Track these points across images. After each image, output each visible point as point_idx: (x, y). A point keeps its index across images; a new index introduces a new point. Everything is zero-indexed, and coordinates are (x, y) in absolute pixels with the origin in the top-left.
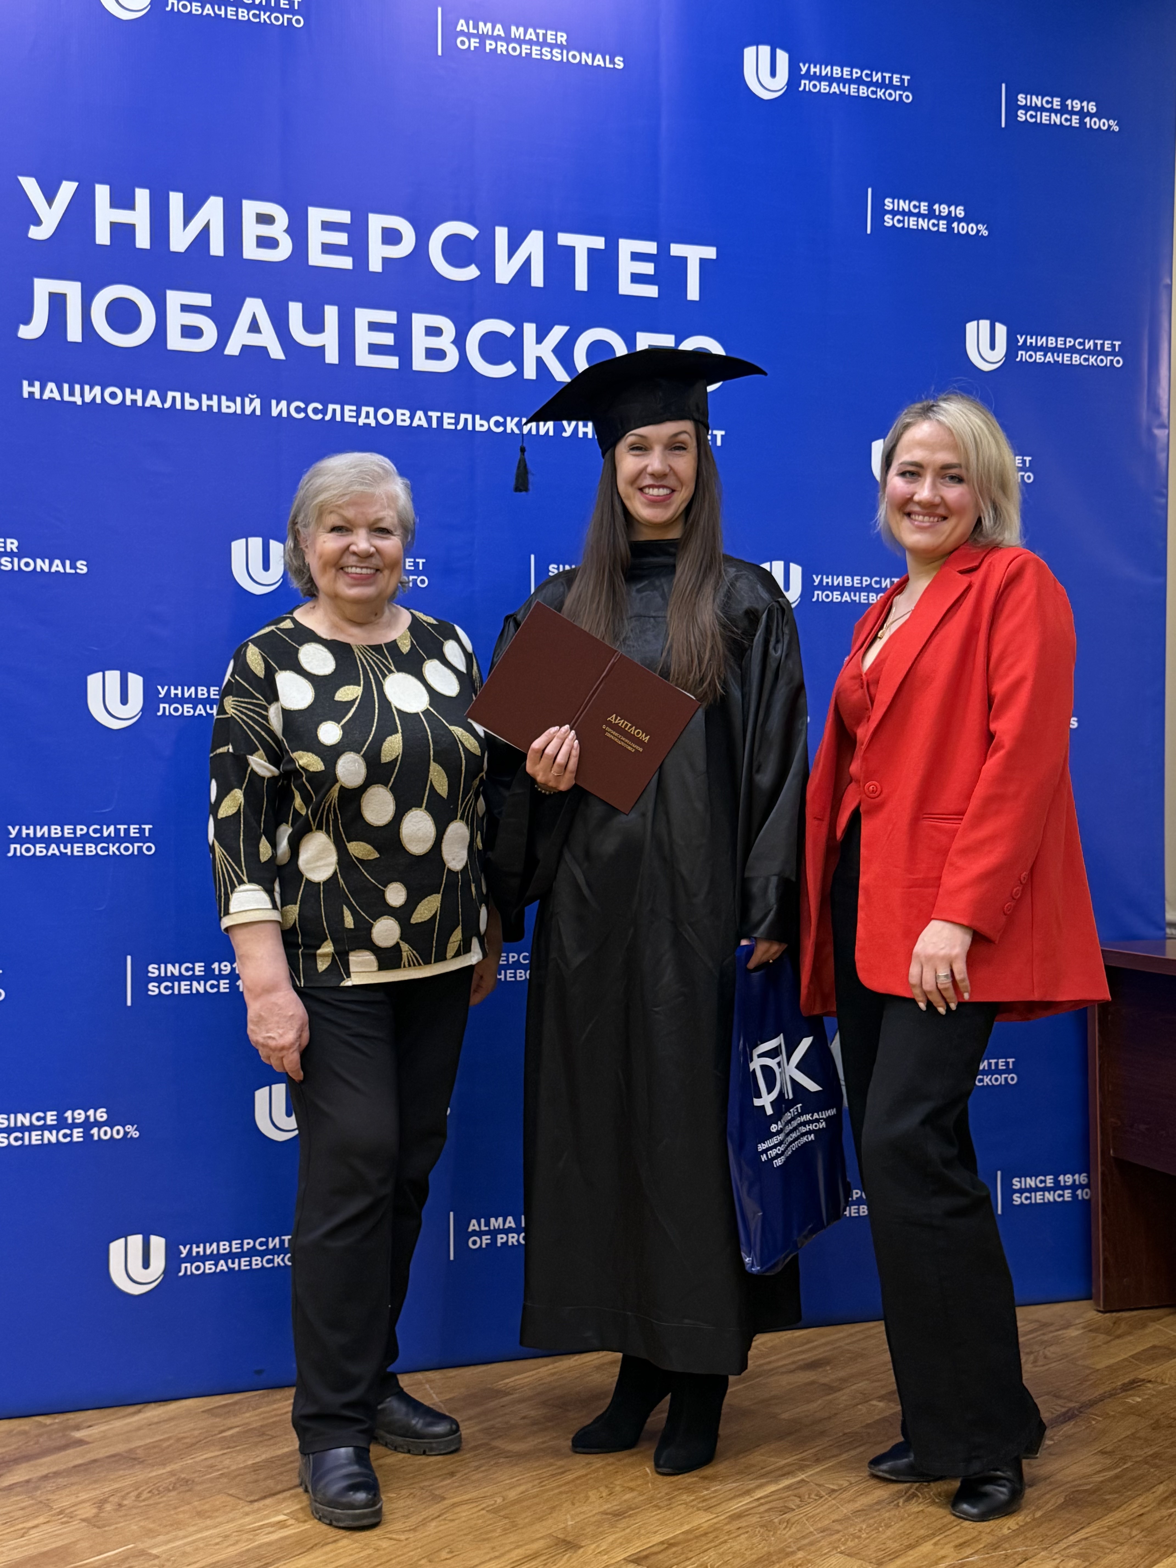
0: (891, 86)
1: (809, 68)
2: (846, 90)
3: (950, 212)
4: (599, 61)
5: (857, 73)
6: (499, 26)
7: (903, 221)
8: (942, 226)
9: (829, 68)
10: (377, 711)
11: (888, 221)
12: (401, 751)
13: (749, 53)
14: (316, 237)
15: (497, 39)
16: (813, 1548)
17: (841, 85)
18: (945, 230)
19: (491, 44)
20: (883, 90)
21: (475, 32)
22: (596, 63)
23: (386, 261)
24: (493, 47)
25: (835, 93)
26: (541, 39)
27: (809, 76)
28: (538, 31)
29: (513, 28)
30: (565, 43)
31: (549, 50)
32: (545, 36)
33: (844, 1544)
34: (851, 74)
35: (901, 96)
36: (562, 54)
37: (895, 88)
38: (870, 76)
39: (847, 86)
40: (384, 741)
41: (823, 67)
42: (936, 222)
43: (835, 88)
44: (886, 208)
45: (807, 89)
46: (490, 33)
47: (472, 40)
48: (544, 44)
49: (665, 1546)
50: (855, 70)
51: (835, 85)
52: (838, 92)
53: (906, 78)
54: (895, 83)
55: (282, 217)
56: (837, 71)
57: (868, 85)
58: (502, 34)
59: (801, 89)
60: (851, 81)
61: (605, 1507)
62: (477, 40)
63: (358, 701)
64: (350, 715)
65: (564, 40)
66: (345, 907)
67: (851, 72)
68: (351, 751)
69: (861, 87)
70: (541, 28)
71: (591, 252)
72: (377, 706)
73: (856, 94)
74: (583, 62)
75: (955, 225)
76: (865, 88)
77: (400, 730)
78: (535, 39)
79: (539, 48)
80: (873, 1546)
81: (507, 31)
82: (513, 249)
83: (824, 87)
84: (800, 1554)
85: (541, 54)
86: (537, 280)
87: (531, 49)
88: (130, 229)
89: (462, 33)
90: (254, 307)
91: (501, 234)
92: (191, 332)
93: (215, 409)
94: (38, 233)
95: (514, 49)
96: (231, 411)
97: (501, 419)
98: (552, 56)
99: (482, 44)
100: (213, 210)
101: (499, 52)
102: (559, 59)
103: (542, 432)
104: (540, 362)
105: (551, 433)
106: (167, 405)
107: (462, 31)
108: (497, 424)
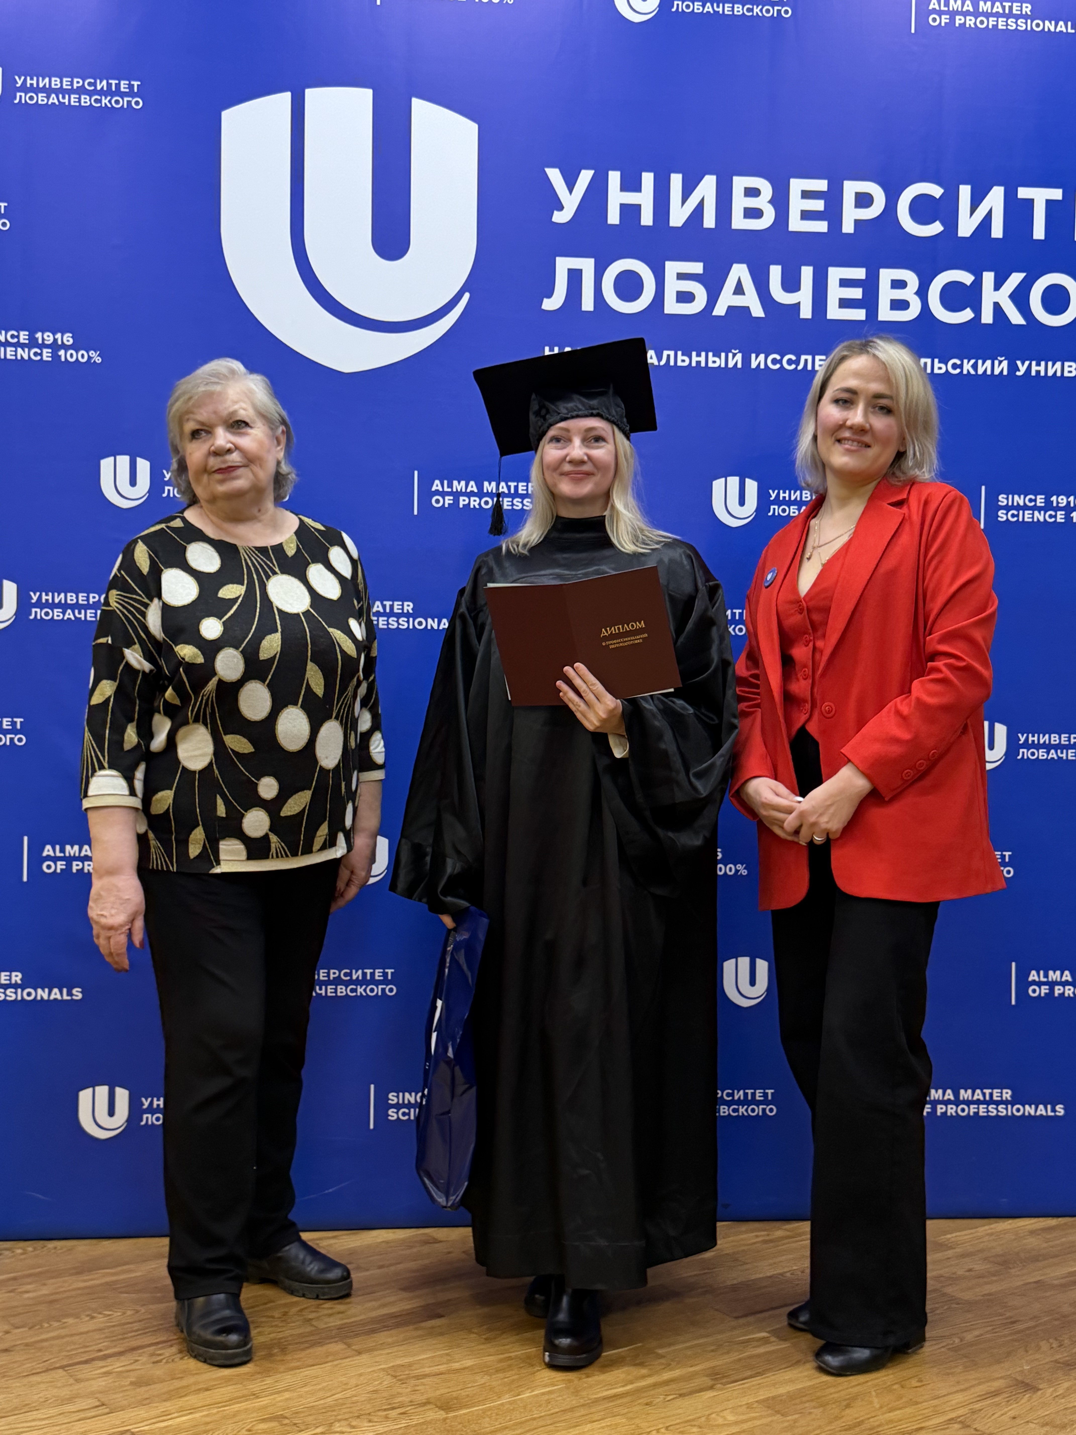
10: (258, 610)
12: (279, 649)
40: (264, 639)
63: (241, 599)
64: (232, 612)
66: (218, 796)
68: (230, 646)
72: (258, 605)
77: (280, 630)
86: (997, 231)
87: (997, 21)
88: (636, 209)
89: (934, 11)
90: (739, 272)
91: (965, 192)
92: (685, 297)
93: (703, 364)
94: (560, 217)
95: (982, 22)
96: (716, 365)
97: (958, 362)
98: (1017, 25)
99: (952, 20)
100: (707, 188)
101: (967, 26)
102: (1024, 28)
103: (997, 372)
104: (997, 307)
105: (1005, 373)
106: (663, 363)
107: (934, 9)
108: (955, 366)
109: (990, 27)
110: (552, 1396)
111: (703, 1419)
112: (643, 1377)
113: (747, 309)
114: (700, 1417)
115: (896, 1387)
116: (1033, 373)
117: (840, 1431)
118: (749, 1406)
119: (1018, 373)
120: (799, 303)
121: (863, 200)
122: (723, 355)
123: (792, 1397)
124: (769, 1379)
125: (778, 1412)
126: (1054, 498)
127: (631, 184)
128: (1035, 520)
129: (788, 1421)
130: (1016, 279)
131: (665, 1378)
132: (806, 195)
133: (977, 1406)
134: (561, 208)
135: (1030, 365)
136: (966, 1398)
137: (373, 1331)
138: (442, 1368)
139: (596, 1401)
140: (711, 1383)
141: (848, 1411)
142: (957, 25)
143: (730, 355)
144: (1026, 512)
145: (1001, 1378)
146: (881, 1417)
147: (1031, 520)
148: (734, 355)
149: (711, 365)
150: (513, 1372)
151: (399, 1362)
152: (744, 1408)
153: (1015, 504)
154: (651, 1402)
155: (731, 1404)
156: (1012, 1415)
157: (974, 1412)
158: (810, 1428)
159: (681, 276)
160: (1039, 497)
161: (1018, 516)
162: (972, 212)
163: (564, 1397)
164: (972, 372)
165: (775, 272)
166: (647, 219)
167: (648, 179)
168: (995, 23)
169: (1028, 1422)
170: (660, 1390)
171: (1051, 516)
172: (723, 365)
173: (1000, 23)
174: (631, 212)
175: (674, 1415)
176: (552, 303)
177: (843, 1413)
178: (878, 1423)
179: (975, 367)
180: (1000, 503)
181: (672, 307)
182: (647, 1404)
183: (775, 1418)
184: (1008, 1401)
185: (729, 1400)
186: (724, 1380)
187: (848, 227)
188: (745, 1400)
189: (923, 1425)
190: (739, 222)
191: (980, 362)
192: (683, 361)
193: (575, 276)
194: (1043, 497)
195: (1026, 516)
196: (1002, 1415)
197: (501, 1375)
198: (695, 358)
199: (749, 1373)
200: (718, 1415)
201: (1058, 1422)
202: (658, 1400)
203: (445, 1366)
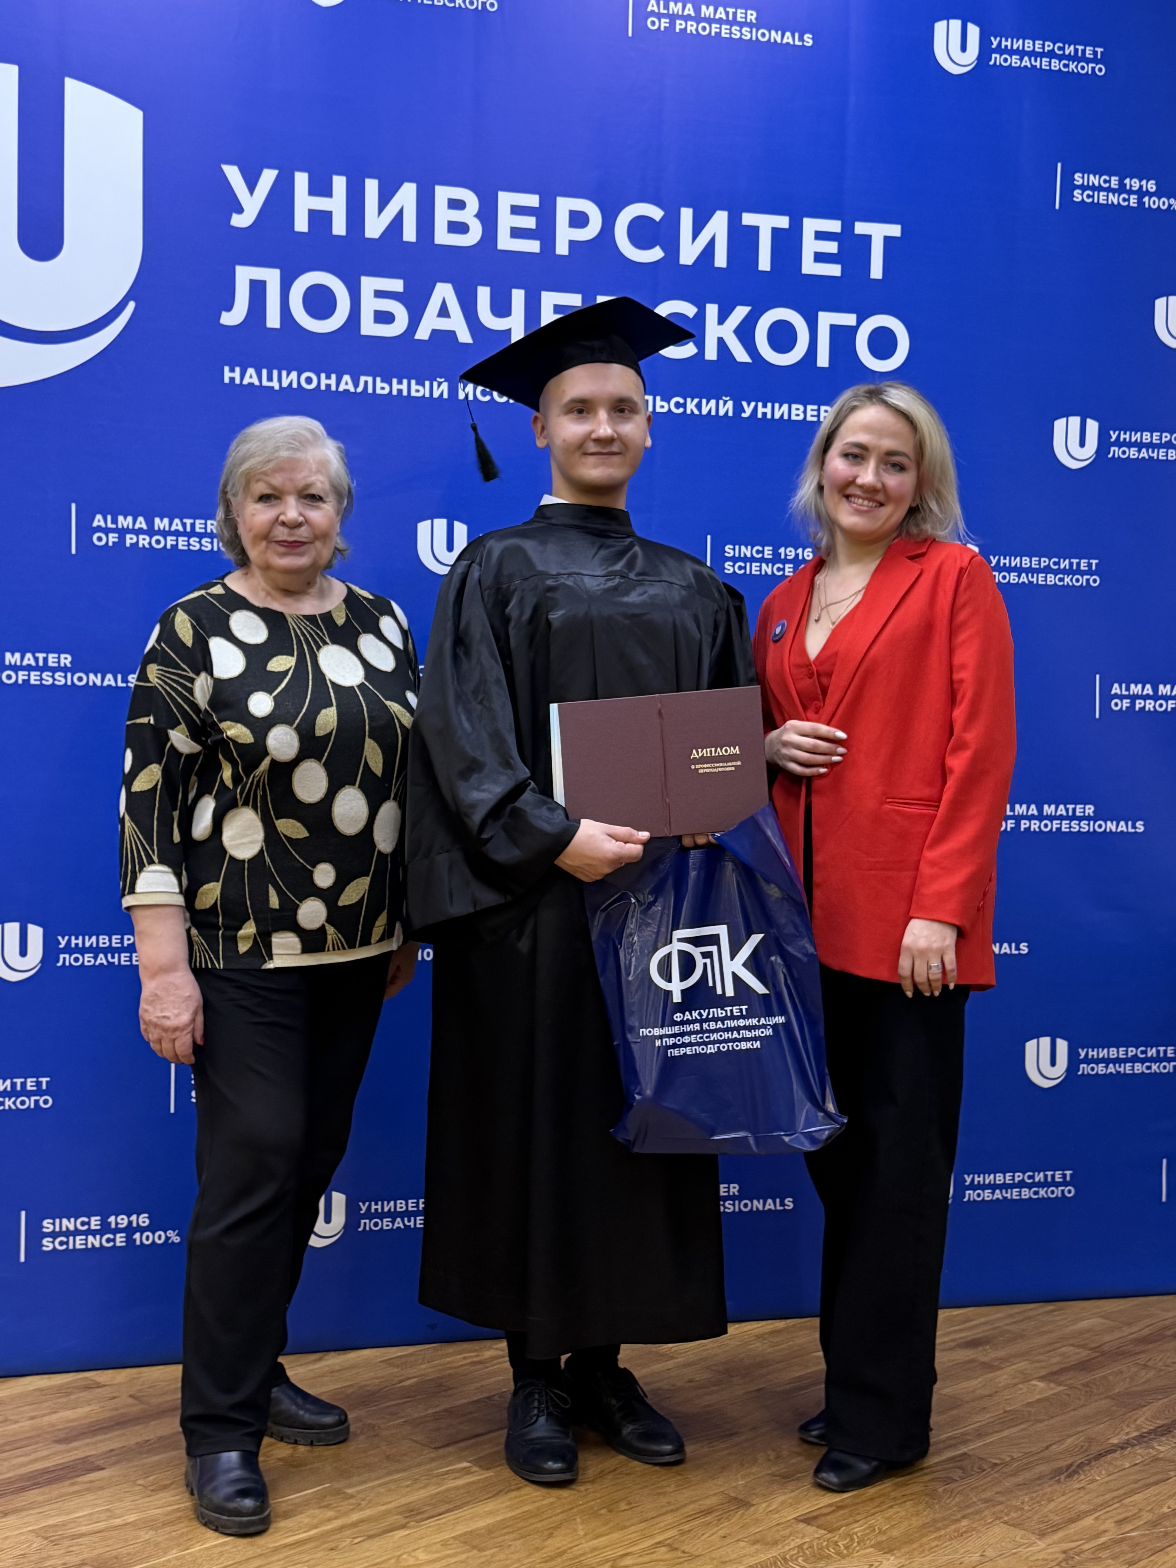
0: (1083, 59)
1: (1000, 42)
2: (1038, 64)
3: (1141, 187)
4: (788, 38)
5: (1049, 46)
6: (689, 6)
7: (1093, 197)
8: (1133, 201)
9: (1021, 41)
10: (311, 683)
11: (1078, 196)
12: (335, 725)
13: (940, 27)
14: (506, 221)
15: (686, 18)
16: (977, 1517)
17: (1033, 59)
18: (1136, 205)
19: (681, 24)
20: (1076, 63)
21: (666, 12)
22: (785, 41)
23: (572, 243)
24: (683, 27)
25: (1026, 67)
26: (731, 18)
27: (1000, 50)
28: (728, 9)
29: (704, 8)
30: (754, 21)
31: (738, 28)
32: (735, 14)
33: (1007, 1515)
34: (1043, 48)
35: (1093, 69)
36: (751, 32)
37: (1088, 61)
38: (1063, 49)
39: (1039, 59)
40: (318, 714)
41: (1015, 40)
42: (1127, 197)
43: (1026, 62)
44: (1075, 182)
45: (998, 63)
46: (680, 13)
47: (663, 20)
48: (734, 22)
49: (833, 1508)
50: (1047, 43)
51: (1026, 58)
52: (1029, 66)
53: (1100, 50)
54: (1087, 56)
55: (472, 201)
56: (1029, 45)
57: (1060, 58)
58: (692, 13)
59: (992, 63)
60: (1042, 55)
61: (774, 1469)
62: (667, 21)
63: (291, 672)
64: (282, 686)
65: (753, 18)
66: (271, 887)
67: (1043, 45)
68: (282, 723)
69: (1053, 61)
70: (731, 7)
71: (776, 232)
72: (311, 676)
73: (1048, 68)
74: (772, 40)
75: (1146, 199)
76: (1057, 62)
77: (334, 704)
78: (724, 18)
79: (728, 27)
80: (1035, 1518)
81: (697, 10)
82: (697, 231)
83: (1015, 61)
84: (965, 1523)
85: (731, 33)
86: (721, 260)
87: (720, 28)
88: (327, 216)
89: (653, 13)
90: (444, 292)
91: (687, 215)
92: (383, 317)
93: (405, 393)
94: (240, 221)
95: (704, 29)
96: (420, 394)
97: (681, 401)
98: (742, 34)
99: (672, 24)
100: (406, 196)
101: (689, 32)
102: (748, 37)
103: (722, 413)
104: (721, 343)
105: (730, 414)
106: (360, 390)
107: (653, 11)
108: (678, 405)
109: (713, 34)
110: (226, 1548)
111: (393, 1561)
112: (330, 1520)
113: (453, 334)
114: (389, 1559)
115: (603, 1511)
116: (760, 416)
117: (541, 1563)
118: (445, 1544)
119: (744, 415)
120: (510, 330)
121: (578, 220)
122: (427, 383)
123: (490, 1531)
124: (466, 1513)
125: (474, 1547)
126: (782, 550)
127: (321, 188)
128: (763, 573)
129: (486, 1556)
130: (741, 312)
131: (354, 1519)
132: (516, 210)
133: (686, 1527)
134: (240, 210)
135: (756, 408)
136: (676, 1519)
137: (23, 1489)
138: (101, 1525)
139: (276, 1550)
140: (405, 1521)
141: (550, 1541)
142: (677, 30)
143: (435, 384)
144: (754, 564)
145: (715, 1494)
146: (584, 1545)
147: (758, 573)
148: (440, 384)
149: (413, 394)
150: (182, 1525)
151: (51, 1522)
152: (438, 1546)
153: (742, 555)
154: (337, 1547)
155: (423, 1542)
156: (723, 1535)
157: (683, 1533)
158: (508, 1562)
159: (379, 294)
160: (766, 548)
161: (745, 568)
162: (695, 237)
163: (240, 1548)
164: (696, 412)
165: (484, 294)
166: (339, 227)
167: (339, 183)
168: (718, 30)
169: (738, 1540)
170: (348, 1532)
171: (779, 569)
172: (427, 395)
173: (723, 31)
174: (321, 219)
175: (361, 1559)
176: (233, 317)
177: (546, 1543)
178: (581, 1552)
179: (699, 406)
180: (726, 554)
181: (369, 327)
182: (332, 1549)
183: (471, 1554)
184: (719, 1520)
185: (422, 1538)
186: (419, 1517)
187: (562, 249)
188: (439, 1538)
189: (628, 1551)
190: (442, 237)
191: (704, 401)
192: (383, 388)
193: (258, 289)
194: (771, 548)
195: (754, 568)
196: (713, 1535)
197: (168, 1529)
198: (396, 387)
199: (447, 1507)
200: (410, 1555)
201: (769, 1539)
202: (344, 1544)
203: (104, 1523)
